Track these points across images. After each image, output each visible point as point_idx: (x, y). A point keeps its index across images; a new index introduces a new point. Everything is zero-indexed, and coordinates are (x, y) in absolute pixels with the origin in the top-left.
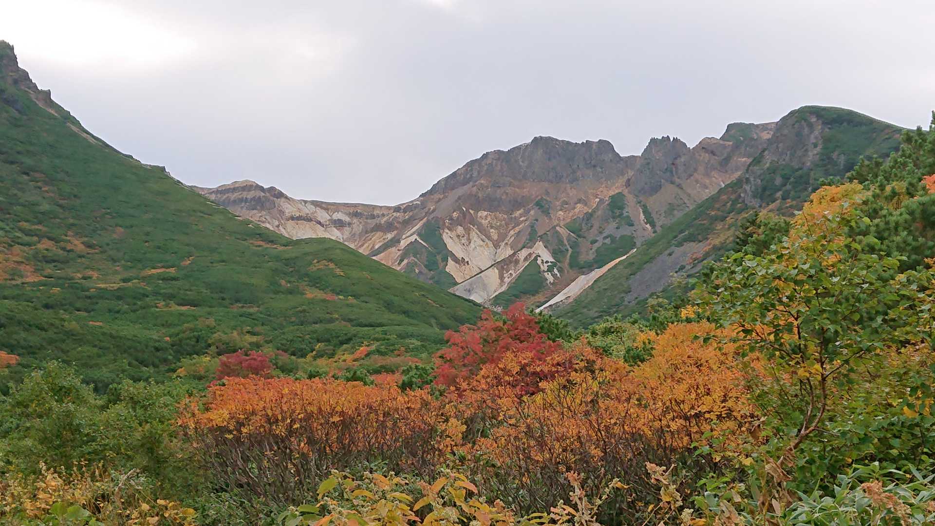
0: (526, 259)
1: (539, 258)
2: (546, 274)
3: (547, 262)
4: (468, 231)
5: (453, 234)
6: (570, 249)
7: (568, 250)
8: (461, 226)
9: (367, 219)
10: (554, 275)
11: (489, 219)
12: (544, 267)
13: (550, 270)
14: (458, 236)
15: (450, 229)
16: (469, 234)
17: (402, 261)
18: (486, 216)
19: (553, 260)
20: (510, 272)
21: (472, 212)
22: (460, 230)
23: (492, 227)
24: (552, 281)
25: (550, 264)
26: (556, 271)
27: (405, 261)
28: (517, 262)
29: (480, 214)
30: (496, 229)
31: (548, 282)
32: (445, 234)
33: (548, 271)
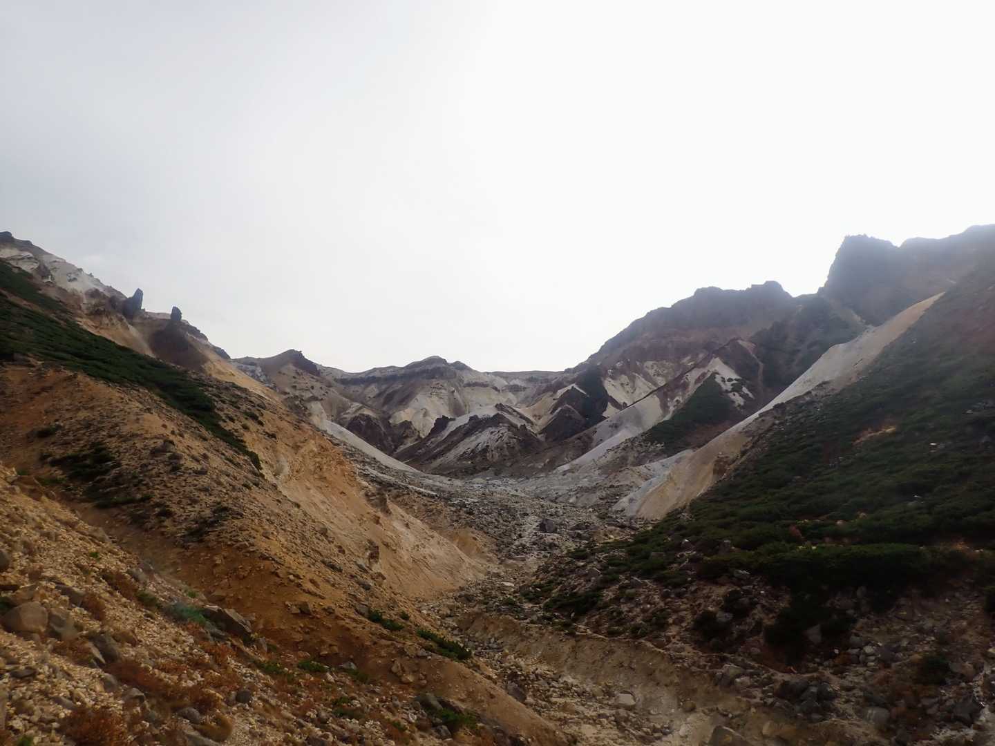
0: (698, 380)
1: (717, 376)
2: (731, 395)
3: (730, 380)
4: (632, 379)
5: (617, 383)
6: (760, 363)
7: (758, 365)
8: (625, 374)
9: (541, 383)
10: (744, 396)
11: (655, 367)
12: (728, 386)
13: (737, 388)
14: (622, 384)
15: (613, 378)
16: (634, 382)
17: (555, 409)
18: (652, 366)
19: (739, 378)
20: (677, 398)
21: (638, 363)
22: (624, 379)
23: (659, 375)
24: (742, 404)
25: (735, 382)
26: (745, 390)
27: (559, 409)
28: (685, 386)
29: (646, 364)
30: (663, 376)
31: (736, 404)
32: (606, 382)
33: (733, 390)
